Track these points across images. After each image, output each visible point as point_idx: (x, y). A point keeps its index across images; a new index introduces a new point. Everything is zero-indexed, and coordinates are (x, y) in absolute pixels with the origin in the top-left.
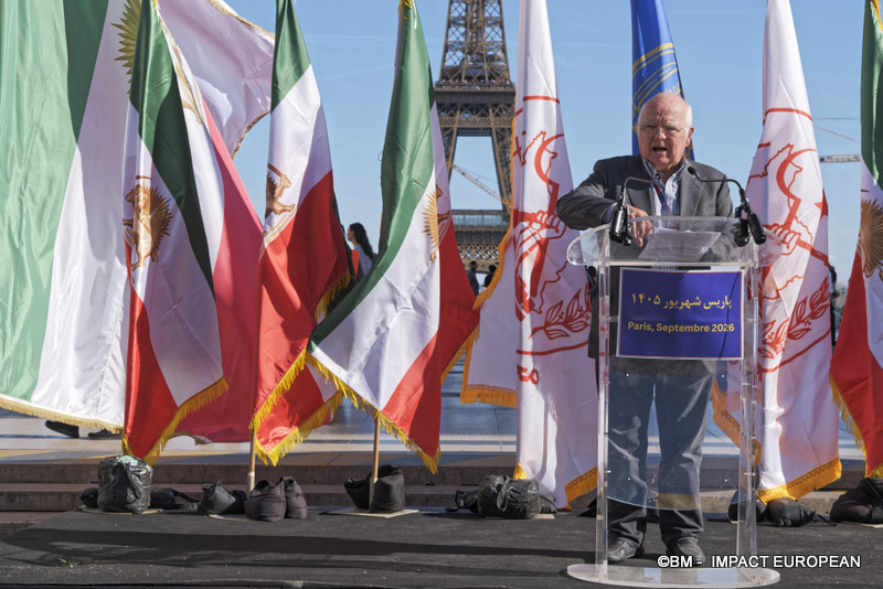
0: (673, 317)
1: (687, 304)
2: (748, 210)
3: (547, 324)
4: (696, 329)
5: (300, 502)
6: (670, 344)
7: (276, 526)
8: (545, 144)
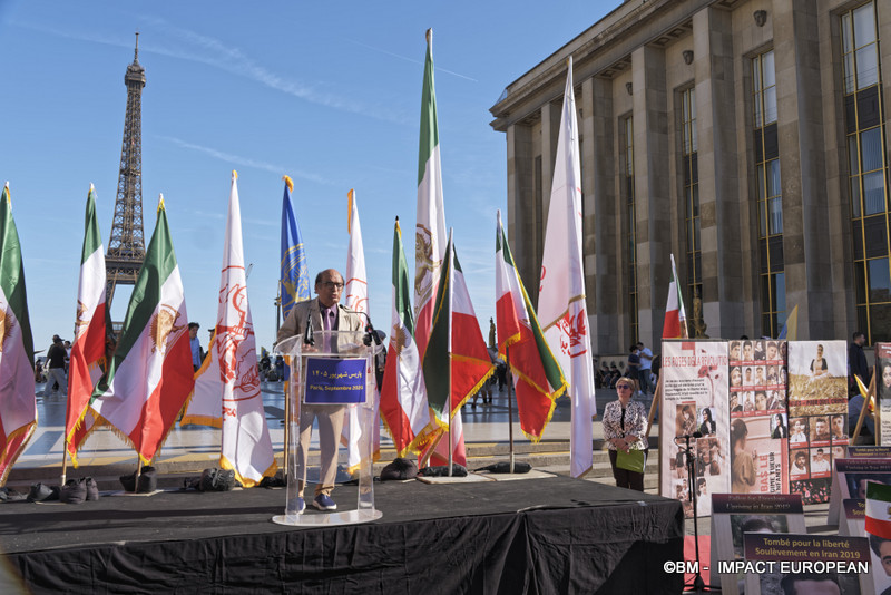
0: (333, 382)
1: (341, 376)
3: (243, 384)
4: (345, 388)
5: (95, 491)
6: (332, 397)
7: (80, 505)
8: (238, 291)
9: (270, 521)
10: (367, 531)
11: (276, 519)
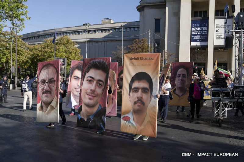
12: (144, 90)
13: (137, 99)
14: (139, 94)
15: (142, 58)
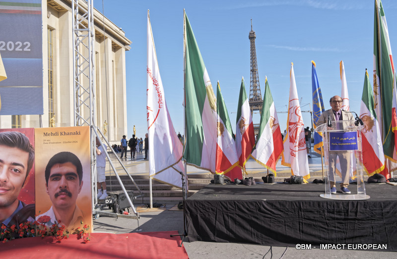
0: (342, 142)
1: (345, 139)
2: (358, 118)
3: (300, 144)
4: (348, 144)
5: (254, 182)
6: (342, 148)
7: (250, 186)
8: (297, 108)
9: (319, 196)
10: (363, 203)
11: (322, 195)
12: (70, 176)
13: (59, 190)
14: (62, 181)
15: (63, 134)
